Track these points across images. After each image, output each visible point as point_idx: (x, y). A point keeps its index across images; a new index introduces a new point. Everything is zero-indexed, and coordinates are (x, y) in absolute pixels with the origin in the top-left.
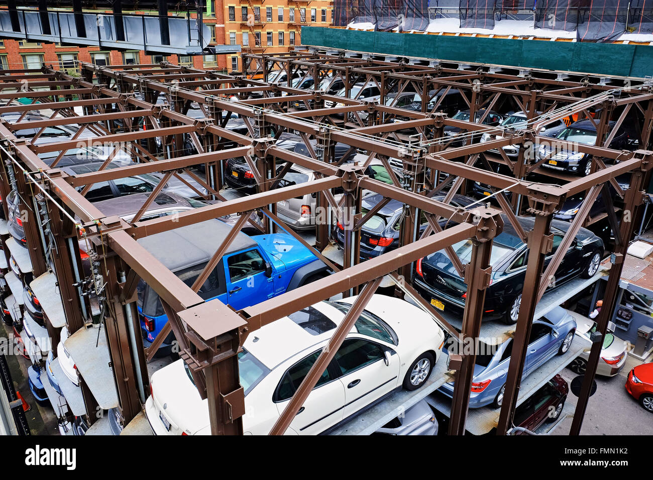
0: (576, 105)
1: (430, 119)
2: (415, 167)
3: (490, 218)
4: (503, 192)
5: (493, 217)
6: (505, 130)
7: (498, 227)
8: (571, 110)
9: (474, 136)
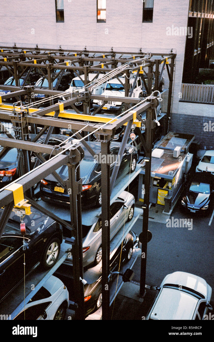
0: (111, 73)
1: (23, 90)
2: (21, 124)
3: (75, 150)
4: (79, 133)
5: (77, 148)
6: (73, 93)
7: (81, 154)
8: (108, 77)
9: (54, 99)
